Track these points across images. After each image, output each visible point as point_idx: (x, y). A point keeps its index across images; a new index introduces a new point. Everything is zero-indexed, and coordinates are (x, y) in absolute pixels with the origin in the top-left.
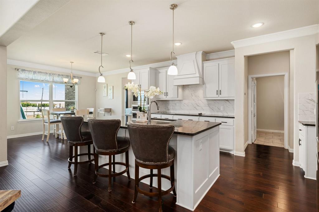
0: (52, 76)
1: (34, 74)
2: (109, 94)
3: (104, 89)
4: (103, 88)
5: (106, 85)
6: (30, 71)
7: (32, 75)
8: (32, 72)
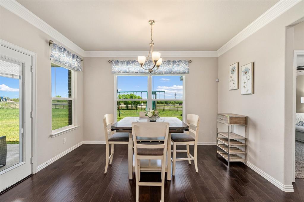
0: (149, 64)
1: (127, 65)
2: (242, 84)
3: (231, 75)
4: (230, 72)
5: (236, 65)
6: (123, 61)
7: (125, 66)
8: (126, 63)
